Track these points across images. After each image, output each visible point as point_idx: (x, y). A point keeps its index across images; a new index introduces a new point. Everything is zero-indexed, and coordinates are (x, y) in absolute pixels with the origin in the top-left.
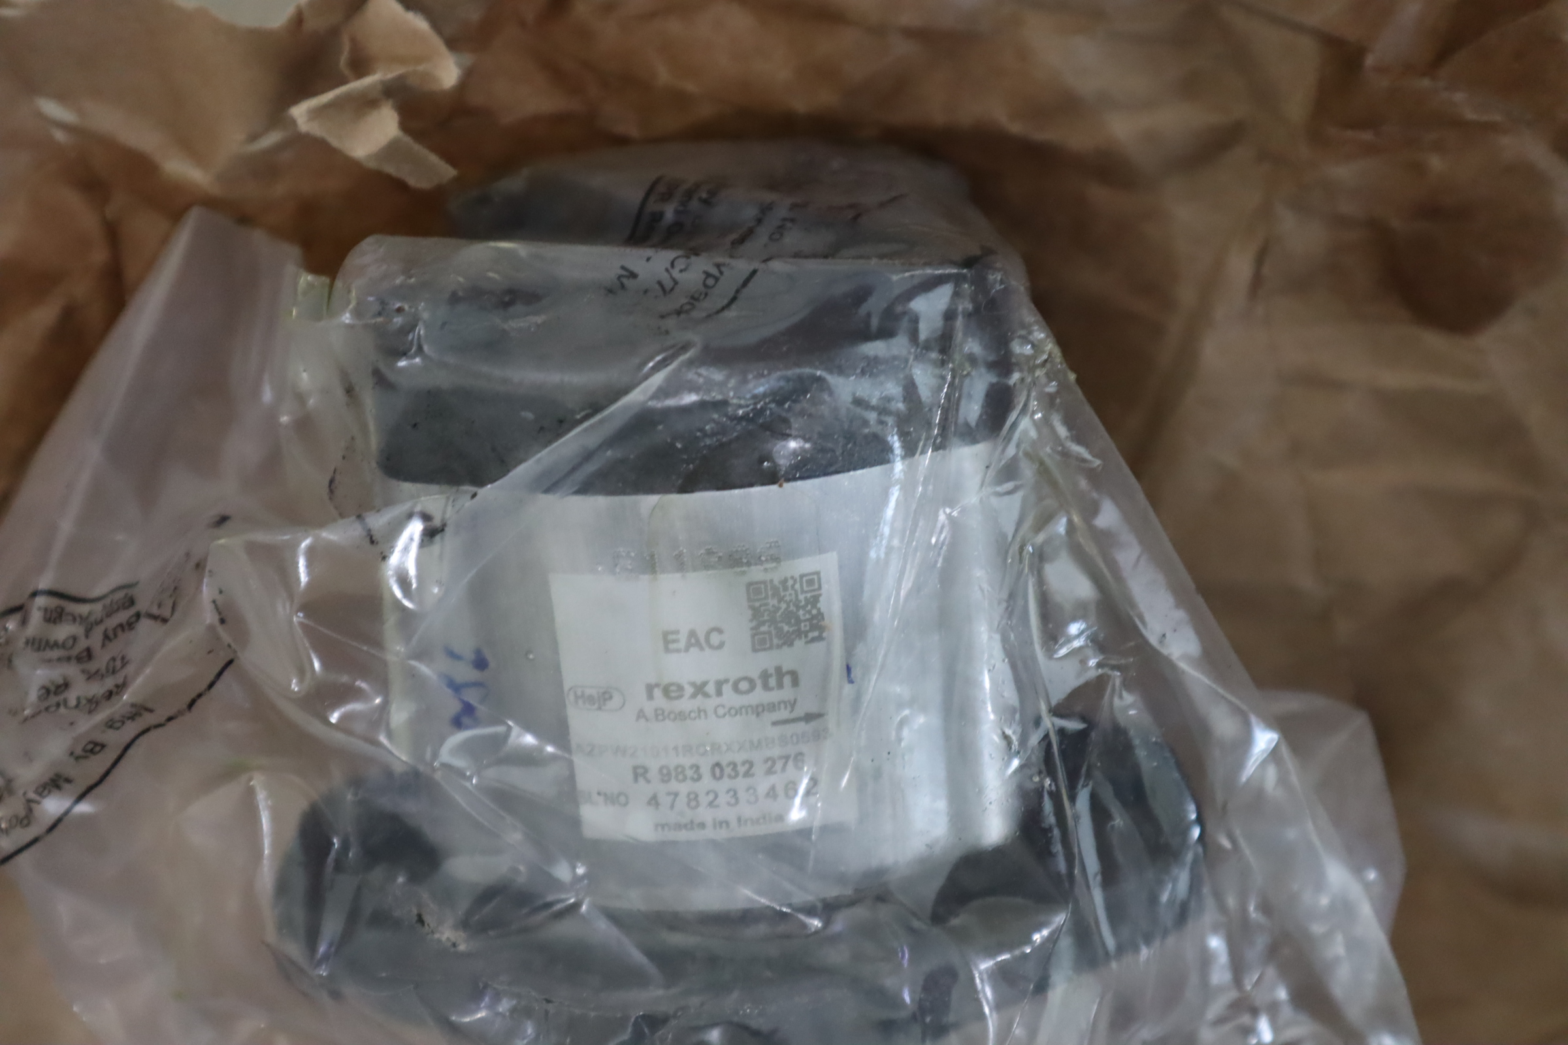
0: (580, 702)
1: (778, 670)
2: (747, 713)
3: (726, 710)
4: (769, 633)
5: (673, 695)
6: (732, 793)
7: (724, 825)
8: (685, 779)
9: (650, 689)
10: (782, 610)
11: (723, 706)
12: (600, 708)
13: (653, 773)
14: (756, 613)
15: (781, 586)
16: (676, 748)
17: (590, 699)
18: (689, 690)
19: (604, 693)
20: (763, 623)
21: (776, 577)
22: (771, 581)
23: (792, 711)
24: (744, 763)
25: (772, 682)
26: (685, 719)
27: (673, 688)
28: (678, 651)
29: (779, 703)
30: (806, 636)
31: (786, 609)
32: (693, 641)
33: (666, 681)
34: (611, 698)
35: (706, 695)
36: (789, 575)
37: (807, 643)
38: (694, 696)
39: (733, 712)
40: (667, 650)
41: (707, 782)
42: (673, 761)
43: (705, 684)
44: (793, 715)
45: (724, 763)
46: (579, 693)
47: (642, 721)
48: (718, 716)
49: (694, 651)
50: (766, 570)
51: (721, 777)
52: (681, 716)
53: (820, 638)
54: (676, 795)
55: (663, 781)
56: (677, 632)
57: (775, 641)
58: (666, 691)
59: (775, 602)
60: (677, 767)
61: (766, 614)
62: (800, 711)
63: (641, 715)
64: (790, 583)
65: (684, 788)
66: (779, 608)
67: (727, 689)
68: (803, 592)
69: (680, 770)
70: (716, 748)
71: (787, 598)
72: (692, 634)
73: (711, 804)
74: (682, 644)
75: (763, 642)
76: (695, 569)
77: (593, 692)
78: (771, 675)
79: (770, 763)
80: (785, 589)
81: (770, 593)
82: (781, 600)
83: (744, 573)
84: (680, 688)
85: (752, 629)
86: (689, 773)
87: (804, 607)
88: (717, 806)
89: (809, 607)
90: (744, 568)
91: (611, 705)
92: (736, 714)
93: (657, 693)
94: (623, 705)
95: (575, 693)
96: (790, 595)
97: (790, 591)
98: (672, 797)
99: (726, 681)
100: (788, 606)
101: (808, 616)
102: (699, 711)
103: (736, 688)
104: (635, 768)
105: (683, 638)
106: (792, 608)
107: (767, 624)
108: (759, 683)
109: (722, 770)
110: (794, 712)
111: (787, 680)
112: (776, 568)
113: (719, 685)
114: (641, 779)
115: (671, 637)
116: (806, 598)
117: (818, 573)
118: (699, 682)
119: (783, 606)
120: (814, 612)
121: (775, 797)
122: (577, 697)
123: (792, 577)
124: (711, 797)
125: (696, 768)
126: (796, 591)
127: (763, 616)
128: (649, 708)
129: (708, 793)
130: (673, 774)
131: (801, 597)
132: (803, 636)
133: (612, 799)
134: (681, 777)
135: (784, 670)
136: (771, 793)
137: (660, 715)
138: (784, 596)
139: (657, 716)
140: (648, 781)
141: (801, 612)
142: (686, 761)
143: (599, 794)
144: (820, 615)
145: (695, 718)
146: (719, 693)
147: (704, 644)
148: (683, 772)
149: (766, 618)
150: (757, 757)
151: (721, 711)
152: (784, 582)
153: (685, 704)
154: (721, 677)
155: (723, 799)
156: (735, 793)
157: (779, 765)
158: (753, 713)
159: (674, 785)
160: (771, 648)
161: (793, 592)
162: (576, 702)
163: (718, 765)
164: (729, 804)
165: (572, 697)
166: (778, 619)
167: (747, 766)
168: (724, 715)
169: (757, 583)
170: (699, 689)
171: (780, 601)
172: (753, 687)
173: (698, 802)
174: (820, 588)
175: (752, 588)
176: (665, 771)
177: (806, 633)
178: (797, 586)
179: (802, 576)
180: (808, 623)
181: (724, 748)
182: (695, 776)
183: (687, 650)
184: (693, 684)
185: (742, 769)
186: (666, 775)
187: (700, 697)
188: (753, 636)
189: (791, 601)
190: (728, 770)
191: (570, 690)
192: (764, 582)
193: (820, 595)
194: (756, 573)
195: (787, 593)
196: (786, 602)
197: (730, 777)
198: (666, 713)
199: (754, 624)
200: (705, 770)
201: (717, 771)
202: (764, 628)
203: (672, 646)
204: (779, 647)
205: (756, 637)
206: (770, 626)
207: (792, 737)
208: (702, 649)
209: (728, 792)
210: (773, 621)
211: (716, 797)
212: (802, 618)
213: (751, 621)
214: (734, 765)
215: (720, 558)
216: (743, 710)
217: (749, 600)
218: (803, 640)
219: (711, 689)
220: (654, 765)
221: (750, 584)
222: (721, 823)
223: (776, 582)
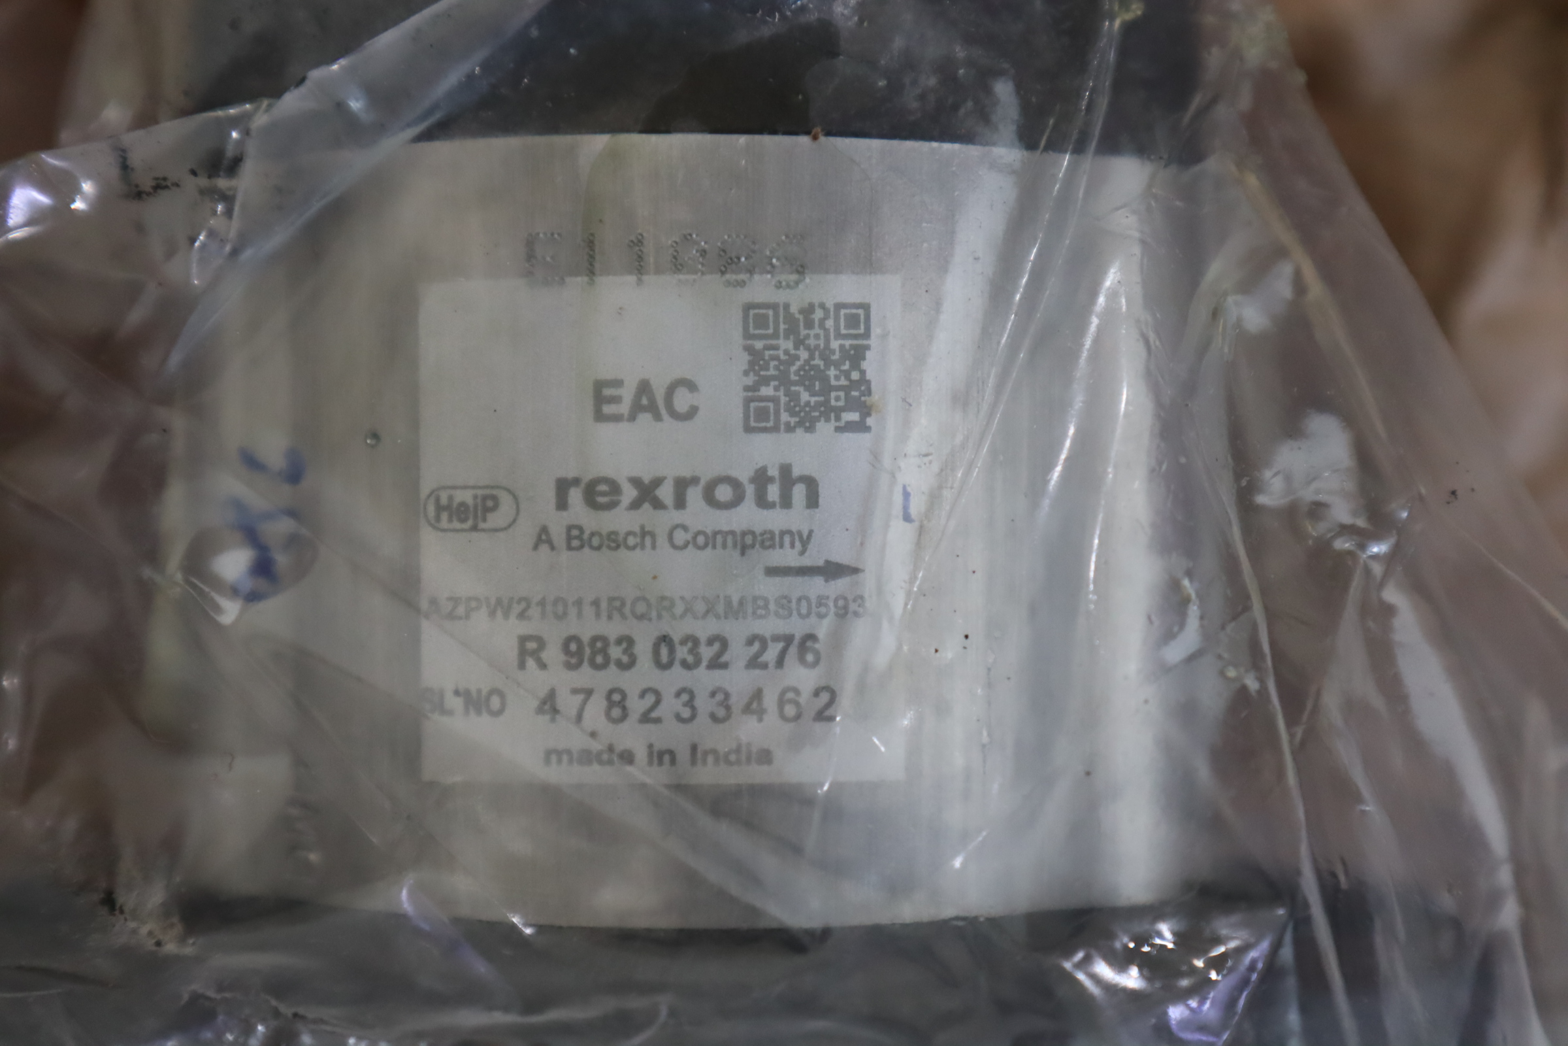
0: (445, 516)
1: (786, 470)
2: (724, 546)
3: (689, 536)
4: (775, 400)
5: (602, 500)
6: (685, 697)
7: (667, 758)
9: (563, 487)
10: (798, 363)
11: (685, 528)
12: (475, 528)
13: (553, 652)
14: (756, 360)
15: (801, 317)
16: (596, 603)
17: (460, 512)
18: (629, 493)
19: (485, 498)
20: (766, 381)
21: (796, 299)
22: (787, 306)
23: (802, 553)
24: (710, 642)
25: (773, 492)
26: (618, 547)
27: (603, 488)
28: (617, 418)
29: (783, 533)
30: (838, 419)
31: (807, 362)
32: (645, 401)
33: (587, 477)
34: (495, 507)
35: (658, 505)
36: (816, 301)
37: (838, 429)
38: (635, 505)
39: (701, 540)
40: (600, 417)
41: (645, 674)
42: (588, 628)
43: (658, 482)
44: (806, 561)
45: (676, 638)
46: (444, 501)
47: (544, 549)
48: (674, 547)
49: (645, 418)
50: (779, 286)
51: (668, 666)
52: (614, 542)
53: (860, 427)
54: (589, 693)
55: (570, 667)
56: (618, 383)
57: (785, 417)
58: (591, 497)
59: (789, 345)
60: (594, 639)
61: (773, 364)
62: (814, 558)
63: (543, 537)
64: (818, 314)
65: (602, 680)
66: (797, 358)
67: (694, 496)
68: (839, 336)
69: (599, 645)
70: (665, 604)
71: (812, 342)
72: (644, 388)
73: (646, 718)
74: (624, 408)
75: (762, 414)
76: (659, 271)
77: (466, 496)
78: (771, 480)
79: (756, 646)
80: (809, 325)
81: (782, 327)
82: (799, 343)
83: (742, 284)
84: (615, 488)
85: (747, 389)
86: (615, 652)
87: (837, 365)
88: (657, 721)
89: (846, 367)
90: (743, 276)
91: (496, 519)
92: (706, 545)
93: (575, 496)
94: (514, 521)
95: (438, 500)
96: (817, 336)
97: (817, 330)
98: (581, 697)
99: (695, 480)
100: (812, 357)
101: (843, 382)
102: (644, 533)
103: (709, 497)
104: (523, 640)
105: (627, 394)
106: (817, 362)
107: (773, 383)
108: (750, 490)
109: (672, 651)
110: (807, 554)
111: (799, 492)
112: (797, 283)
113: (682, 485)
114: (531, 663)
115: (607, 392)
116: (842, 347)
117: (866, 307)
118: (646, 479)
119: (804, 355)
120: (855, 375)
121: (761, 713)
122: (439, 508)
123: (822, 306)
124: (650, 699)
125: (627, 642)
126: (826, 331)
127: (768, 369)
128: (557, 524)
129: (643, 694)
130: (588, 651)
131: (835, 344)
132: (833, 415)
133: (475, 702)
134: (599, 659)
135: (796, 472)
136: (755, 705)
137: (577, 538)
138: (808, 336)
139: (569, 538)
140: (543, 666)
141: (832, 372)
142: (613, 629)
143: (457, 693)
144: (864, 384)
145: (634, 548)
146: (680, 503)
147: (663, 412)
148: (604, 651)
149: (772, 372)
150: (736, 631)
151: (680, 537)
152: (808, 310)
153: (621, 520)
154: (686, 473)
155: (671, 705)
156: (692, 697)
157: (771, 655)
158: (735, 545)
159: (586, 677)
160: (775, 429)
161: (822, 333)
162: (438, 518)
163: (665, 639)
164: (679, 718)
165: (431, 509)
166: (793, 377)
167: (717, 646)
168: (687, 544)
169: (760, 306)
170: (647, 493)
171: (796, 348)
172: (738, 500)
173: (624, 708)
174: (867, 335)
175: (752, 312)
176: (573, 647)
177: (838, 411)
178: (830, 323)
179: (839, 306)
180: (842, 394)
181: (679, 609)
182: (625, 659)
183: (632, 418)
184: (636, 482)
185: (707, 653)
186: (576, 653)
187: (646, 506)
188: (747, 402)
189: (817, 347)
190: (682, 652)
191: (429, 496)
192: (774, 307)
193: (868, 347)
194: (761, 289)
195: (812, 333)
196: (808, 348)
197: (685, 665)
198: (586, 536)
199: (750, 380)
200: (643, 649)
201: (664, 651)
202: (767, 391)
203: (608, 409)
204: (790, 429)
205: (752, 405)
206: (776, 389)
207: (799, 600)
208: (658, 417)
209: (678, 694)
210: (783, 380)
211: (658, 702)
212: (833, 382)
213: (746, 373)
214: (692, 641)
215: (703, 253)
216: (719, 539)
217: (747, 335)
218: (833, 424)
219: (666, 493)
220: (553, 634)
221: (748, 307)
222: (661, 755)
223: (794, 309)
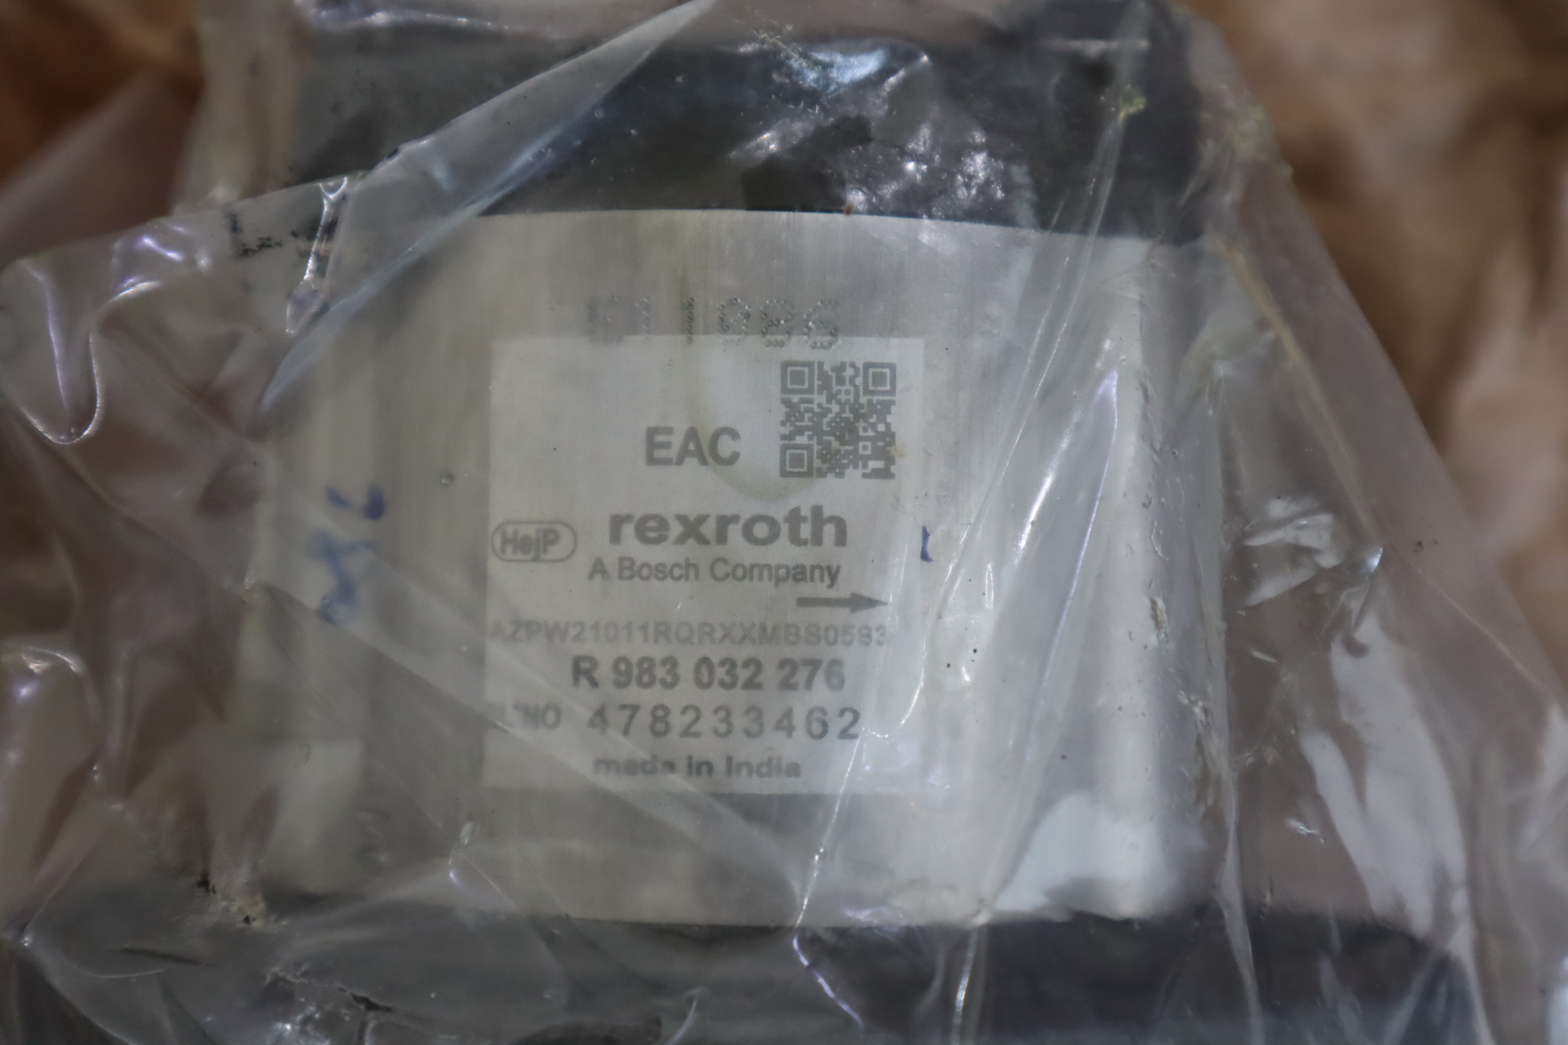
0: (509, 549)
1: (817, 510)
2: (761, 578)
3: (729, 569)
4: (809, 448)
5: (652, 535)
6: (722, 714)
7: (704, 769)
8: (650, 684)
9: (617, 522)
10: (830, 416)
11: (725, 561)
12: (536, 559)
13: (604, 672)
14: (793, 413)
15: (834, 375)
16: (644, 627)
17: (525, 544)
18: (676, 529)
19: (547, 532)
20: (800, 431)
21: (829, 358)
22: (821, 365)
23: (831, 586)
24: (746, 664)
25: (806, 531)
26: (665, 577)
27: (652, 524)
28: (666, 462)
29: (813, 568)
30: (865, 466)
31: (838, 415)
32: (692, 447)
33: (639, 514)
34: (554, 541)
35: (702, 540)
36: (847, 360)
37: (865, 476)
38: (681, 539)
39: (740, 572)
40: (652, 460)
41: (685, 693)
42: (637, 649)
43: (702, 519)
44: (832, 594)
45: (715, 660)
47: (598, 578)
48: (714, 577)
49: (691, 463)
50: (814, 347)
51: (708, 685)
52: (661, 573)
53: (885, 474)
54: (635, 709)
55: (618, 684)
56: (669, 431)
57: (817, 463)
58: (641, 533)
59: (822, 399)
60: (642, 660)
61: (807, 415)
62: (842, 590)
63: (598, 569)
64: (849, 372)
65: (648, 698)
66: (830, 411)
67: (735, 531)
68: (867, 392)
69: (646, 665)
71: (843, 397)
72: (692, 435)
73: (686, 733)
74: (673, 453)
75: (797, 460)
76: (707, 332)
77: (531, 531)
78: (804, 519)
79: (787, 670)
80: (841, 381)
81: (817, 383)
82: (831, 397)
83: (781, 344)
84: (663, 523)
85: (783, 437)
86: (660, 672)
87: (864, 417)
88: (697, 735)
89: (873, 420)
90: (779, 338)
91: (555, 551)
92: (744, 577)
93: (628, 530)
94: (573, 552)
95: (504, 535)
96: (847, 392)
97: (848, 387)
98: (627, 713)
99: (735, 519)
100: (842, 410)
101: (870, 433)
102: (689, 565)
103: (748, 534)
104: (577, 661)
105: (677, 441)
106: (847, 414)
107: (807, 433)
108: (785, 528)
109: (711, 672)
110: (834, 588)
111: (829, 532)
112: (830, 344)
113: (724, 523)
114: (584, 681)
115: (660, 438)
116: (870, 402)
117: (892, 367)
118: (692, 517)
119: (835, 408)
120: (881, 428)
121: (790, 730)
122: (505, 541)
123: (853, 365)
124: (690, 716)
125: (671, 663)
126: (856, 387)
127: (802, 420)
128: (611, 556)
129: (685, 710)
130: (636, 671)
131: (864, 399)
132: (860, 463)
133: (534, 715)
134: (646, 678)
135: (827, 513)
136: (785, 723)
137: (629, 569)
138: (839, 392)
139: (621, 570)
140: (595, 684)
141: (861, 424)
142: (658, 652)
143: (517, 707)
144: (889, 437)
145: (679, 578)
146: (722, 538)
147: (707, 457)
148: (650, 671)
149: (806, 423)
150: (769, 655)
151: (721, 570)
152: (840, 369)
153: (668, 553)
154: (727, 512)
155: (709, 722)
156: (729, 714)
157: (801, 676)
158: (770, 579)
159: (633, 694)
160: (808, 474)
161: (852, 388)
162: (503, 550)
163: (705, 661)
164: (716, 732)
165: (498, 541)
166: (825, 428)
167: (752, 669)
168: (727, 576)
169: (796, 364)
170: (692, 529)
171: (829, 401)
172: (774, 536)
173: (667, 724)
174: (892, 392)
175: (790, 369)
176: (622, 667)
177: (866, 459)
178: (859, 381)
179: (867, 366)
180: (869, 444)
181: (719, 633)
182: (669, 678)
183: (680, 461)
184: (682, 519)
185: (743, 674)
186: (625, 673)
187: (691, 542)
188: (784, 449)
189: (847, 401)
190: (720, 673)
191: (497, 529)
192: (809, 365)
193: (893, 403)
194: (798, 349)
195: (843, 388)
196: (839, 402)
197: (723, 684)
198: (636, 568)
199: (786, 430)
200: (686, 669)
201: (705, 672)
202: (801, 440)
203: (659, 453)
204: (822, 474)
205: (788, 452)
206: (810, 438)
207: (827, 629)
208: (704, 462)
209: (716, 711)
210: (816, 430)
211: (698, 718)
212: (861, 433)
213: (783, 424)
214: (730, 663)
215: (747, 316)
216: (756, 572)
217: (785, 390)
218: (860, 471)
219: (709, 529)
220: (605, 655)
221: (786, 365)
222: (700, 765)
223: (827, 367)
